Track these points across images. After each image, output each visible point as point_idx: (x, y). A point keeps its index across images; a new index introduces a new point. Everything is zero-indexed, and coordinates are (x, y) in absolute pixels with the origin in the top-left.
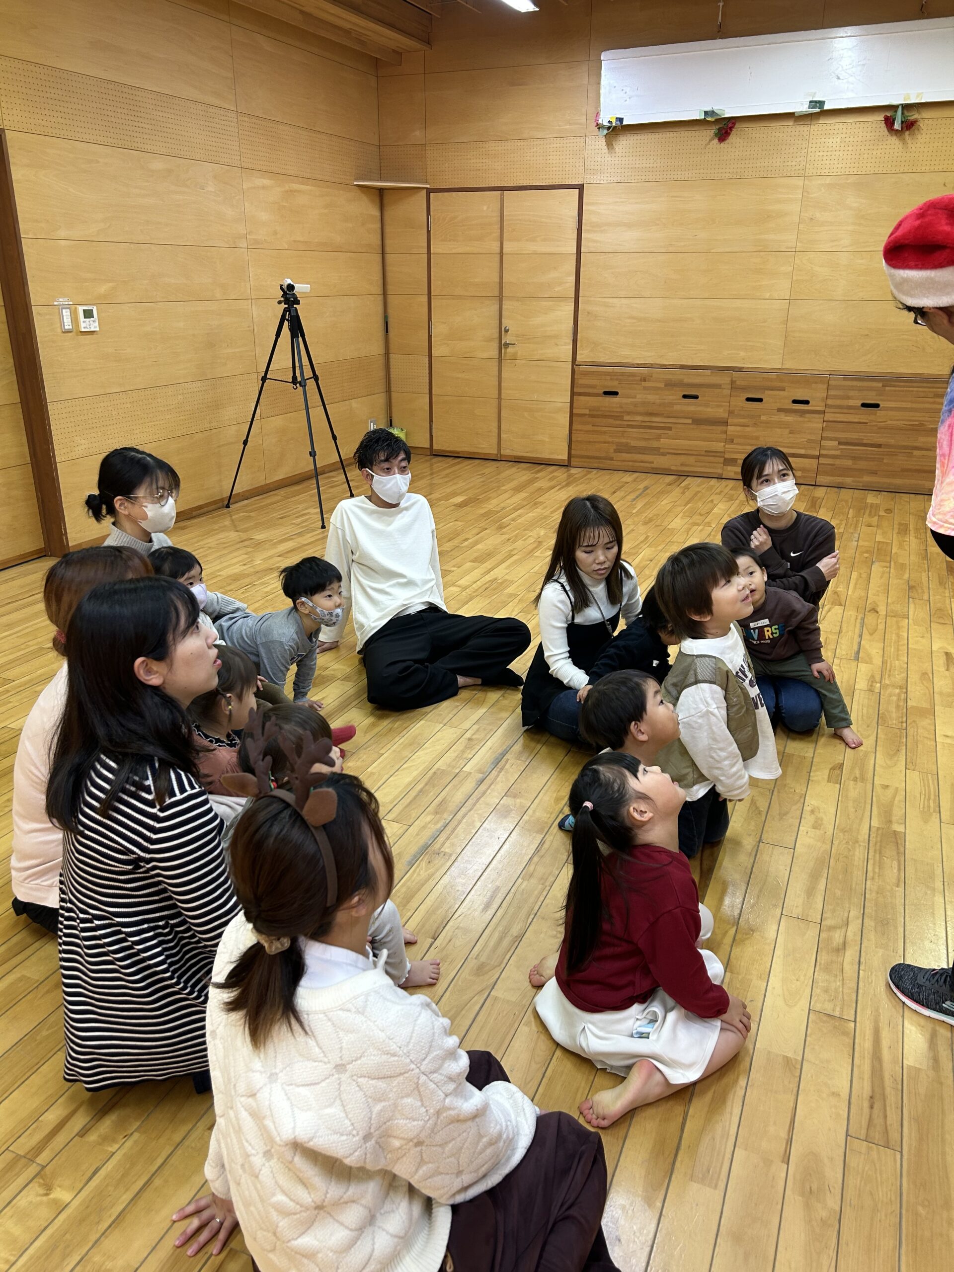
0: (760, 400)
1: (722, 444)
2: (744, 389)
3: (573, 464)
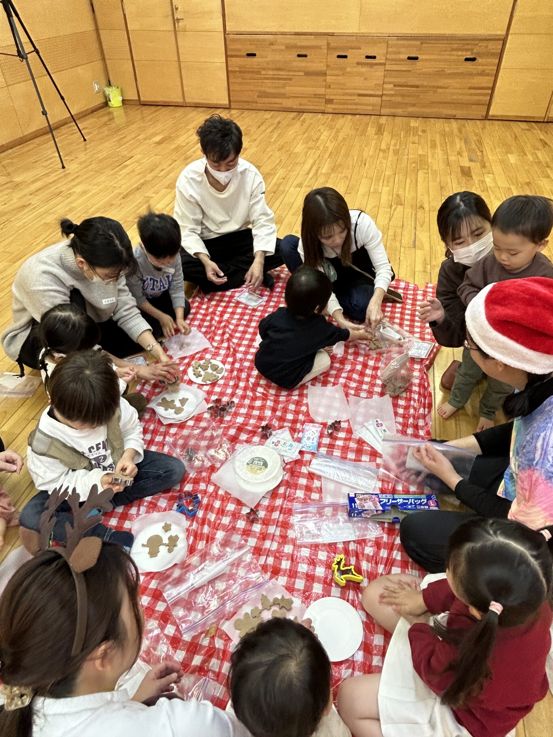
0: (346, 57)
1: (324, 89)
2: (335, 49)
3: (232, 107)
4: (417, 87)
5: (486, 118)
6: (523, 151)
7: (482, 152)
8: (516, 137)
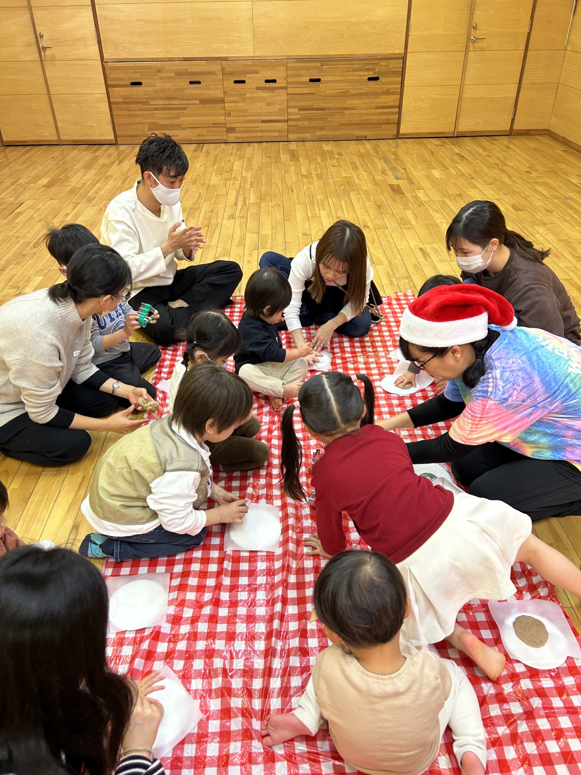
0: (243, 82)
1: (223, 117)
3: (119, 142)
4: (324, 109)
5: (398, 136)
6: (444, 166)
7: (405, 169)
8: (432, 152)
